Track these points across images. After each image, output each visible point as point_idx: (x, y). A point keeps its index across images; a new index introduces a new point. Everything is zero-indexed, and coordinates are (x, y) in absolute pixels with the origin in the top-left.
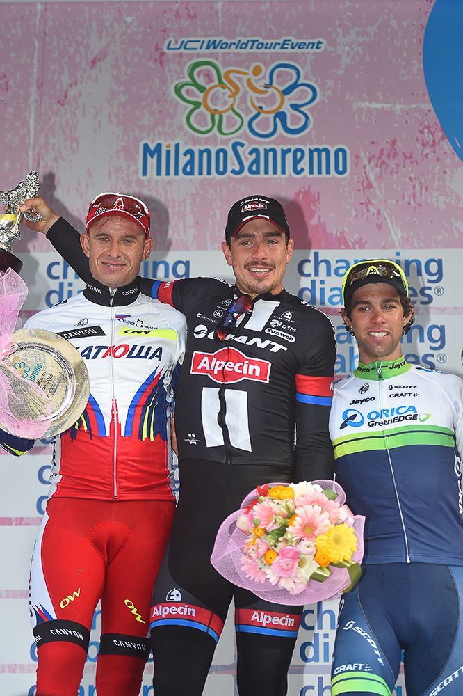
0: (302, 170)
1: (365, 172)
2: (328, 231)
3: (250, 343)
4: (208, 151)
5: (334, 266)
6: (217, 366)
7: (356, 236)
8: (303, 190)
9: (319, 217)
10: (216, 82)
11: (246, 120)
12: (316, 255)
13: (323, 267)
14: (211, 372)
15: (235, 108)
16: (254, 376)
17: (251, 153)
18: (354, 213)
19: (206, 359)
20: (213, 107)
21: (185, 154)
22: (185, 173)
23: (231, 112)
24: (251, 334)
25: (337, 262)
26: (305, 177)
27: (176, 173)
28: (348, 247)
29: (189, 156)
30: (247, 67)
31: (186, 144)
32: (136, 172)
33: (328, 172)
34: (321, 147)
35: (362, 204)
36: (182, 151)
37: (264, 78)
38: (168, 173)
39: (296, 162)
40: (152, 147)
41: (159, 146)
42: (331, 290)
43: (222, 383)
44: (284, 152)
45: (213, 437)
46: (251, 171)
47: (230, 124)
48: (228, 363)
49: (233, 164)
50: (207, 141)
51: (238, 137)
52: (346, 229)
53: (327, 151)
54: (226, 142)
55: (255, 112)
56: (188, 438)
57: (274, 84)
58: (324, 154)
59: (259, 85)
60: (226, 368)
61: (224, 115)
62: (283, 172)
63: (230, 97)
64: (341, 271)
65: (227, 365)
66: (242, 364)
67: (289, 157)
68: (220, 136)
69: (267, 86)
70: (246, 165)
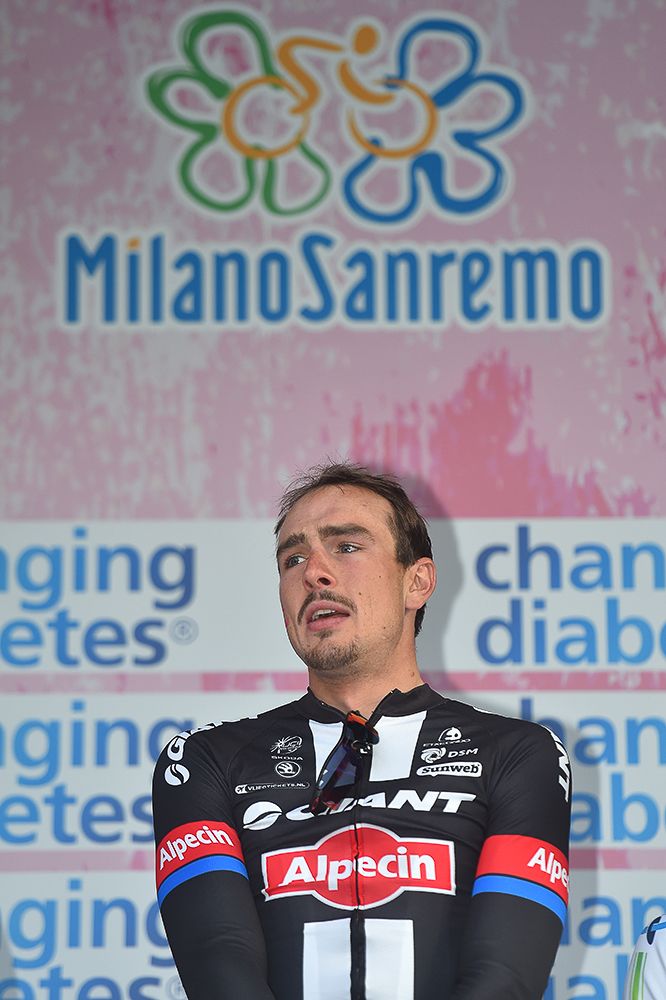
0: (486, 309)
1: (651, 315)
2: (554, 469)
4: (239, 258)
5: (569, 562)
7: (628, 483)
8: (487, 363)
9: (530, 434)
10: (256, 71)
11: (338, 174)
12: (523, 532)
13: (540, 563)
15: (309, 141)
17: (350, 265)
18: (621, 422)
19: (299, 862)
20: (249, 140)
21: (179, 264)
22: (180, 314)
23: (296, 155)
25: (578, 551)
26: (493, 327)
27: (156, 316)
28: (604, 512)
29: (187, 272)
30: (339, 30)
31: (180, 238)
32: (49, 312)
33: (553, 313)
34: (535, 248)
35: (641, 397)
36: (170, 254)
37: (383, 59)
38: (133, 315)
39: (469, 288)
40: (91, 246)
42: (564, 624)
43: (350, 908)
44: (439, 263)
46: (351, 312)
47: (296, 185)
49: (305, 292)
50: (235, 230)
51: (316, 221)
52: (600, 465)
53: (550, 257)
54: (284, 234)
55: (359, 153)
57: (413, 76)
58: (541, 268)
59: (371, 81)
61: (281, 163)
62: (436, 315)
63: (296, 111)
64: (589, 576)
67: (451, 276)
69: (392, 83)
70: (340, 294)
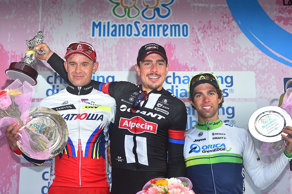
0: (167, 34)
1: (197, 36)
2: (179, 63)
3: (148, 115)
4: (123, 26)
5: (182, 79)
6: (132, 125)
7: (193, 65)
8: (167, 44)
9: (175, 57)
11: (141, 11)
12: (174, 74)
13: (177, 79)
14: (129, 128)
15: (136, 6)
16: (150, 130)
17: (143, 27)
18: (191, 54)
19: (126, 121)
20: (125, 5)
21: (112, 27)
22: (112, 35)
23: (134, 8)
24: (148, 110)
25: (184, 77)
26: (168, 38)
27: (108, 35)
28: (189, 70)
29: (114, 28)
31: (113, 22)
32: (89, 35)
33: (179, 35)
34: (176, 24)
35: (195, 50)
36: (111, 25)
38: (104, 35)
39: (164, 31)
40: (97, 23)
41: (100, 23)
42: (181, 90)
43: (134, 133)
44: (159, 26)
45: (130, 159)
46: (143, 35)
47: (133, 13)
48: (137, 124)
49: (135, 31)
50: (122, 21)
51: (137, 19)
52: (188, 62)
53: (179, 26)
54: (132, 21)
55: (145, 8)
56: (117, 158)
58: (177, 27)
60: (136, 126)
61: (131, 9)
62: (158, 35)
64: (186, 82)
65: (137, 125)
66: (144, 125)
67: (161, 29)
68: (129, 19)
70: (141, 32)
